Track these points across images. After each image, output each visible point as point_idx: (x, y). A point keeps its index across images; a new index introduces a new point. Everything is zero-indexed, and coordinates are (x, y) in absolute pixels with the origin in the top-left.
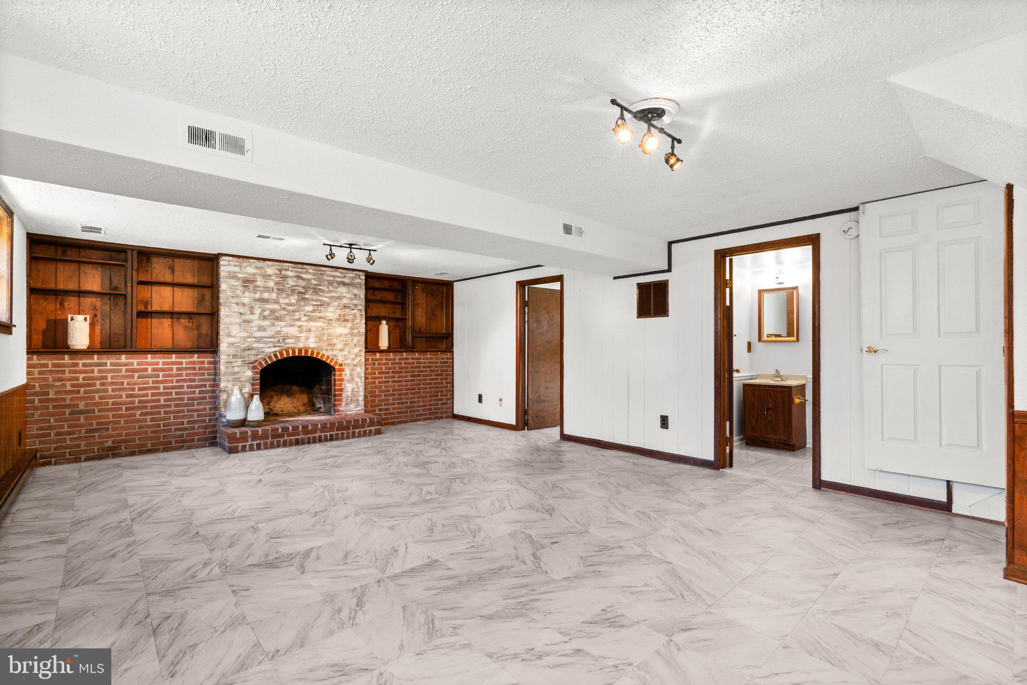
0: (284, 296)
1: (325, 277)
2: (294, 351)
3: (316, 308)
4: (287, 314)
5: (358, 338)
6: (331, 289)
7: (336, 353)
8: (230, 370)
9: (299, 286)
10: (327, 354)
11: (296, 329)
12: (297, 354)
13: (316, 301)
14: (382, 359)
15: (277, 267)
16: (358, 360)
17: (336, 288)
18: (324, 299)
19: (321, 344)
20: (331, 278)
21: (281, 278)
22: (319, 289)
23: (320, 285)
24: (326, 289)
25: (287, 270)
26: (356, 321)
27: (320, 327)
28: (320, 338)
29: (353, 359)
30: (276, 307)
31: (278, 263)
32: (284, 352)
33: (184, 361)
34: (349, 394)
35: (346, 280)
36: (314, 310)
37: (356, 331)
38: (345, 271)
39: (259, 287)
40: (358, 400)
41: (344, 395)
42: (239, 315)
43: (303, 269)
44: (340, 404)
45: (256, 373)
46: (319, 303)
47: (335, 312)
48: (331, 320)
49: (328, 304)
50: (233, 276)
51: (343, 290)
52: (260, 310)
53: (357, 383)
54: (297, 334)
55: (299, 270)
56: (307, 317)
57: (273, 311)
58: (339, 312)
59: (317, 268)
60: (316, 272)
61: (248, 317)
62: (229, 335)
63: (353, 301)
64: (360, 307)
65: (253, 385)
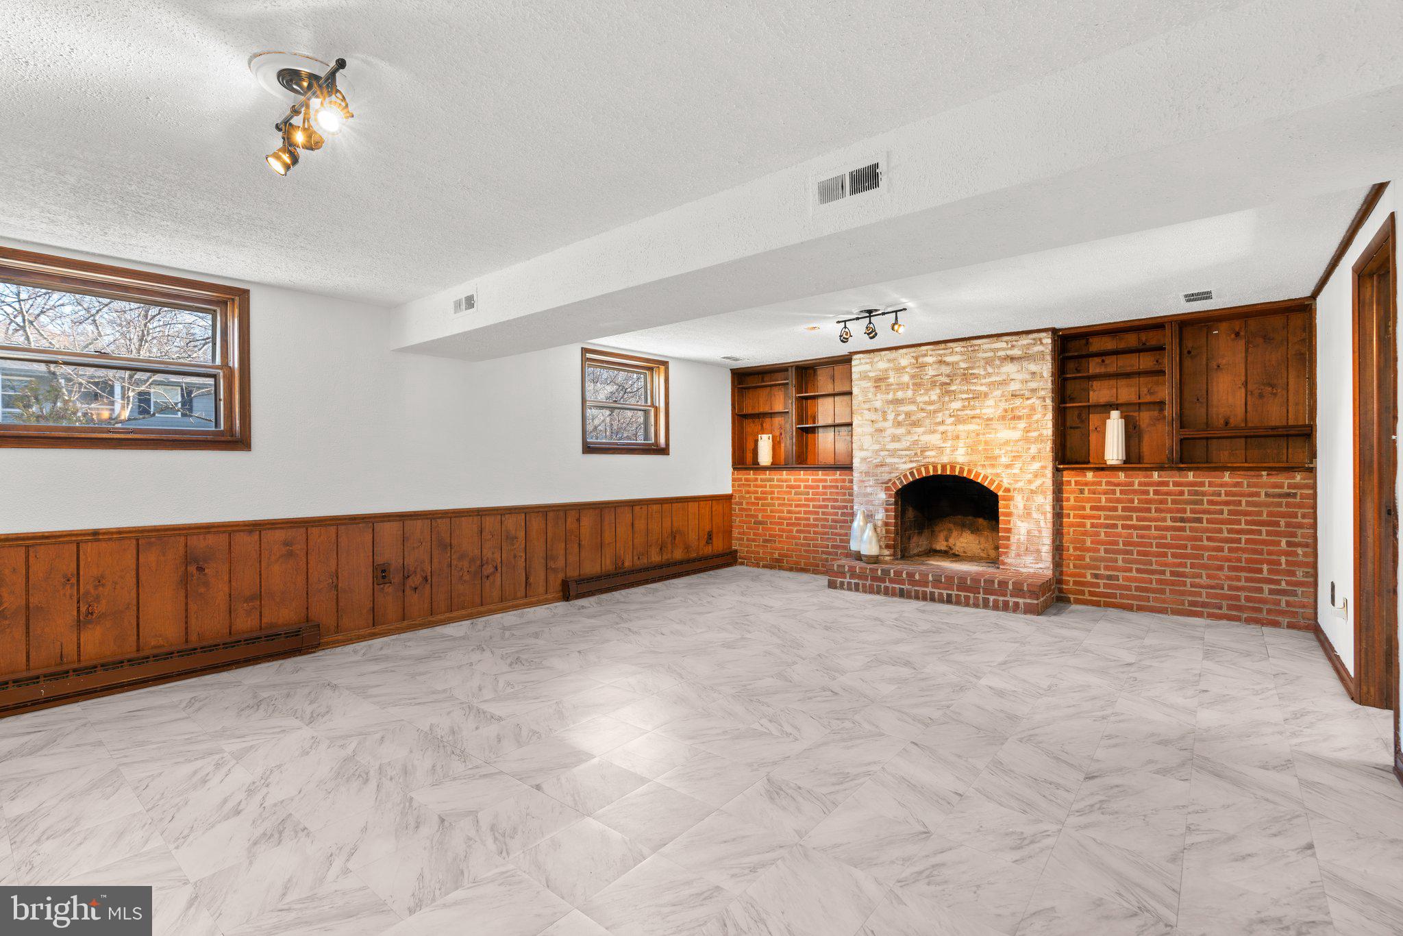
0: (922, 392)
1: (981, 355)
2: (935, 468)
3: (966, 403)
4: (927, 417)
5: (1039, 446)
6: (990, 370)
7: (999, 471)
8: (863, 491)
9: (941, 375)
10: (984, 474)
11: (938, 436)
12: (939, 472)
13: (967, 392)
14: (1100, 484)
15: (912, 354)
16: (1038, 482)
17: (999, 367)
18: (978, 388)
19: (975, 457)
20: (991, 354)
21: (917, 368)
22: (971, 374)
23: (972, 368)
24: (982, 372)
25: (925, 355)
26: (1036, 417)
27: (973, 432)
28: (972, 449)
29: (1030, 482)
30: (913, 408)
31: (913, 349)
32: (923, 469)
33: (828, 478)
34: (1022, 538)
35: (1016, 352)
36: (964, 406)
37: (1035, 434)
38: (1014, 338)
39: (892, 385)
40: (1038, 551)
41: (1014, 539)
42: (871, 423)
43: (947, 349)
44: (1006, 552)
45: (890, 496)
46: (971, 396)
47: (996, 406)
48: (991, 419)
49: (986, 395)
50: (864, 377)
51: (1010, 369)
52: (893, 414)
53: (1038, 522)
54: (940, 443)
55: (941, 352)
56: (953, 419)
57: (908, 414)
58: (1003, 405)
59: (968, 343)
60: (965, 349)
61: (880, 425)
62: (862, 449)
63: (1029, 384)
64: (1042, 393)
65: (887, 510)
